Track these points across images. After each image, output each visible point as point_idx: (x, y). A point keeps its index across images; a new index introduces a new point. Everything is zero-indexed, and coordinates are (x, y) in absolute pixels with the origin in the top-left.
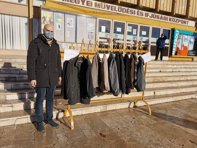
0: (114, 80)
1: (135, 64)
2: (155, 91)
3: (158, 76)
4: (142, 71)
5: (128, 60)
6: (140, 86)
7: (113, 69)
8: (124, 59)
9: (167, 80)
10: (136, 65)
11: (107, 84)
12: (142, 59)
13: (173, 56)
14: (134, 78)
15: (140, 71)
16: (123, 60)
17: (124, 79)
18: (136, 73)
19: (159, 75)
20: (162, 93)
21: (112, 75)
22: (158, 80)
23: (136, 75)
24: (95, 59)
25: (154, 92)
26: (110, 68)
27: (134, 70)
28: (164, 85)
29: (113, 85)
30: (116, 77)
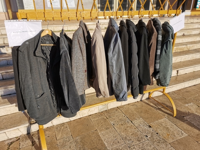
0: (118, 75)
1: (157, 41)
2: (179, 69)
3: (181, 42)
4: (169, 52)
5: (145, 35)
6: (163, 78)
7: (115, 55)
8: (136, 30)
9: (193, 48)
10: (159, 42)
11: (105, 87)
12: (171, 28)
13: (197, 9)
14: (155, 66)
15: (166, 52)
16: (135, 33)
17: (136, 71)
18: (158, 58)
19: (183, 41)
20: (188, 71)
21: (112, 66)
22: (181, 49)
23: (158, 61)
24: (76, 40)
25: (177, 71)
26: (110, 54)
27: (156, 52)
28: (190, 57)
29: (115, 84)
30: (120, 71)
